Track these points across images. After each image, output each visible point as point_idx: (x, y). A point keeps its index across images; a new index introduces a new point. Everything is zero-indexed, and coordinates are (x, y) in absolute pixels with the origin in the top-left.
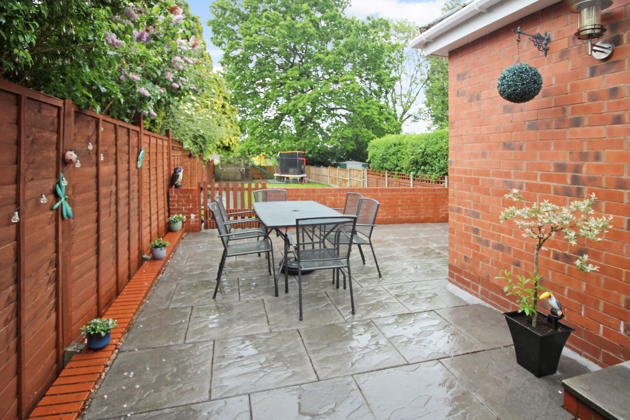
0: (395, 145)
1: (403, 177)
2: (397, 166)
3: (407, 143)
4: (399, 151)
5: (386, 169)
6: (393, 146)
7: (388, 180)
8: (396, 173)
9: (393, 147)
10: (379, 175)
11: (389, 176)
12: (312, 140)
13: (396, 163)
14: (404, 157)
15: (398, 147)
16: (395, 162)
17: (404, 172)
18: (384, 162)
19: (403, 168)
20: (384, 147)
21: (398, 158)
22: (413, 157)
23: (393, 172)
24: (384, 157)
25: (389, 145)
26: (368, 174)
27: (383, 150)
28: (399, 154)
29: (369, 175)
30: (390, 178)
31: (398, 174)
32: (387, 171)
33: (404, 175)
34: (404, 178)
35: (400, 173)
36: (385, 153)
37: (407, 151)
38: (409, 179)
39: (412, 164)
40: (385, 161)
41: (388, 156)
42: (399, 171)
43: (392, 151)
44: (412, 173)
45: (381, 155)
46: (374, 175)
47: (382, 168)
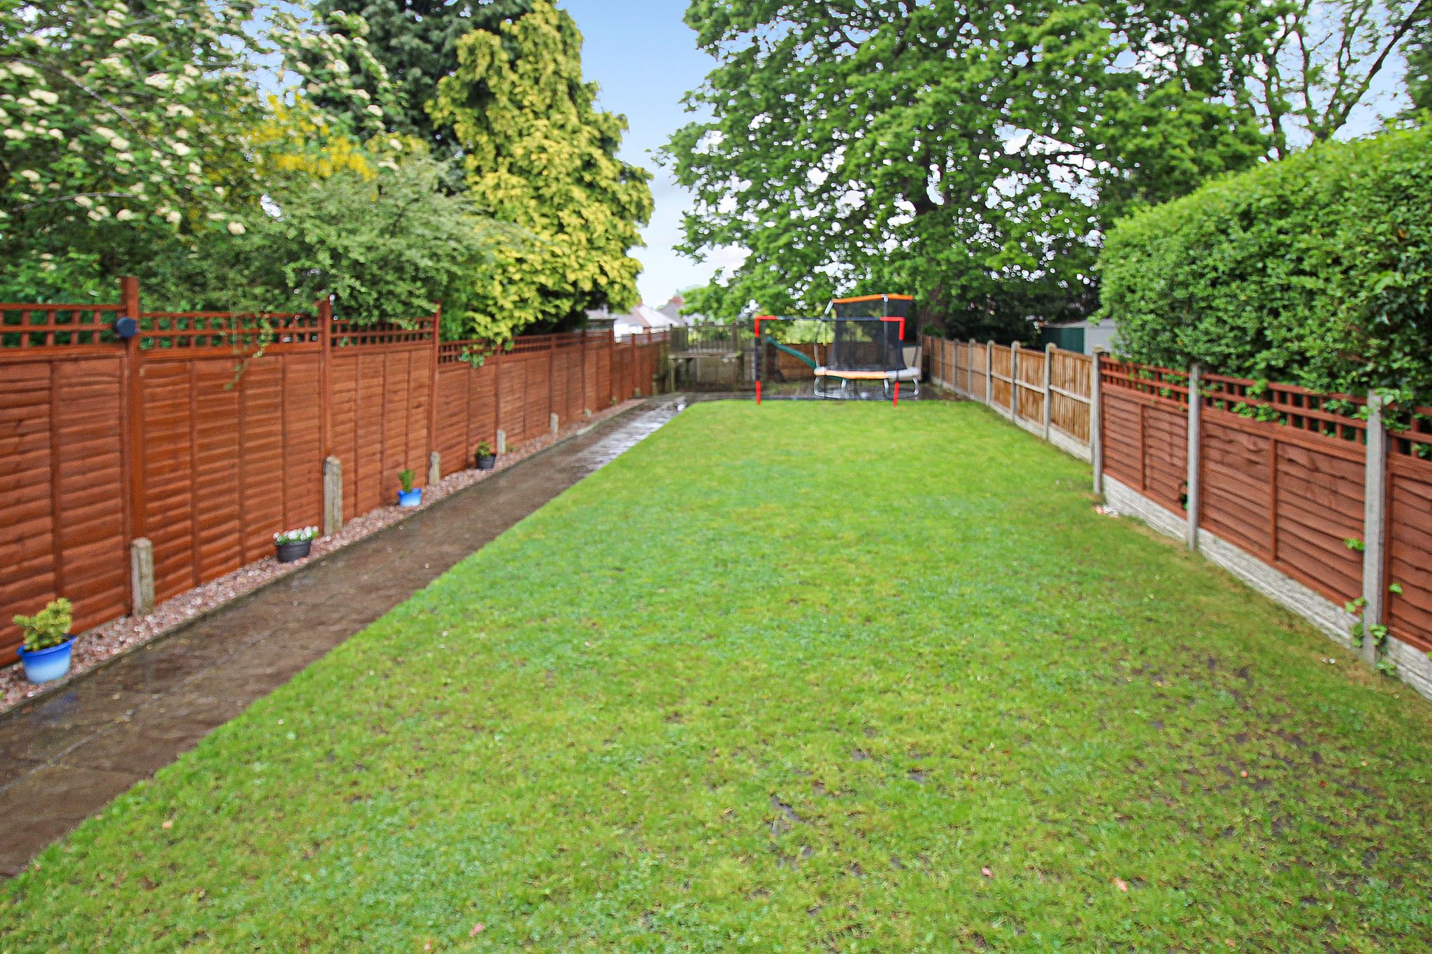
0: (1247, 218)
1: (1302, 411)
2: (1260, 342)
3: (1338, 191)
4: (1273, 250)
5: (1191, 359)
6: (1235, 224)
7: (1202, 422)
8: (1258, 386)
9: (1236, 232)
10: (1152, 390)
11: (1206, 402)
12: (940, 257)
13: (1251, 326)
14: (1309, 283)
15: (1266, 231)
16: (1249, 320)
17: (1309, 381)
18: (1179, 323)
19: (1304, 361)
20: (1176, 242)
21: (1266, 294)
22: (1391, 278)
23: (1238, 379)
24: (1180, 294)
25: (1210, 226)
26: (1103, 378)
27: (1171, 258)
28: (1278, 271)
29: (1107, 386)
30: (1215, 413)
31: (1267, 395)
32: (1195, 373)
33: (1314, 402)
34: (1313, 424)
35: (1284, 385)
36: (1183, 273)
37: (1337, 244)
38: (1354, 433)
39: (1381, 331)
40: (1186, 317)
41: (1200, 289)
42: (1271, 372)
43: (1225, 254)
44: (1378, 398)
45: (1161, 284)
46: (1130, 385)
47: (1169, 355)
